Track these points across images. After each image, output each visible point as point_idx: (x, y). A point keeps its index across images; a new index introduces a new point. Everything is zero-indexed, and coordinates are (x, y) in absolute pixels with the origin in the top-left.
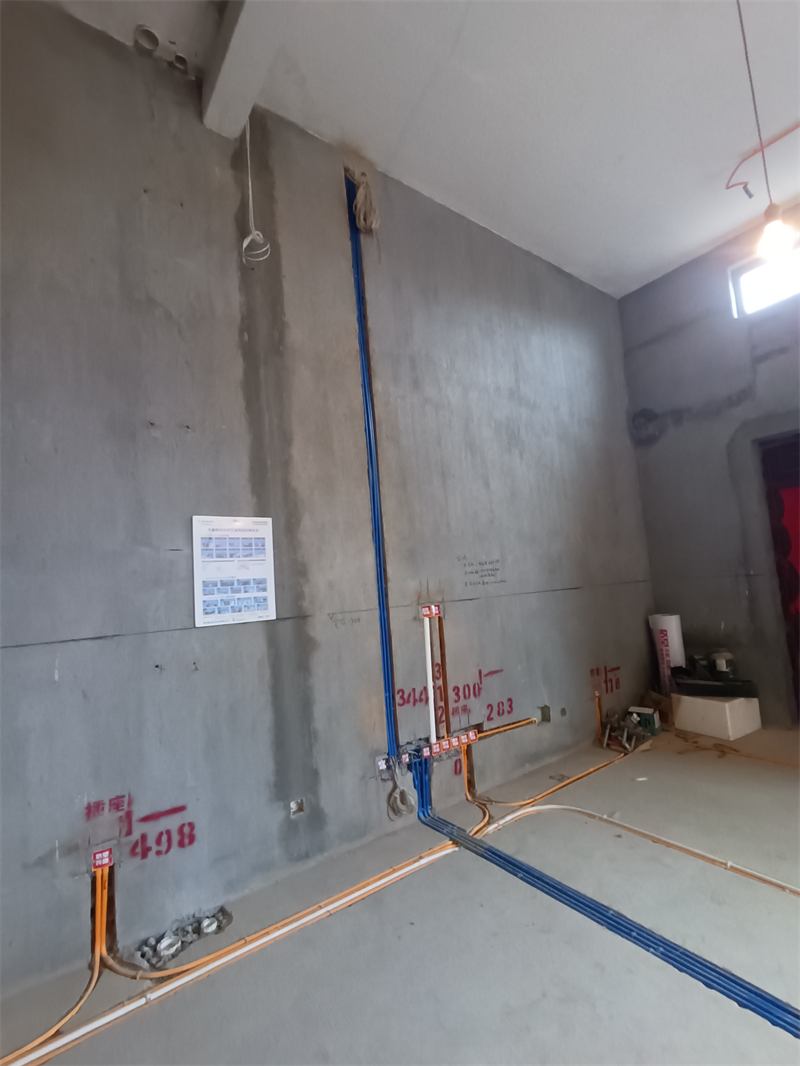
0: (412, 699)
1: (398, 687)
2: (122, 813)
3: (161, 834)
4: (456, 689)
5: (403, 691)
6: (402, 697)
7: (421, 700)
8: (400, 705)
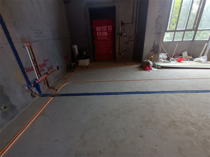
0: (29, 70)
1: (24, 67)
4: (40, 65)
5: (26, 68)
6: (27, 70)
7: (32, 70)
8: (26, 72)
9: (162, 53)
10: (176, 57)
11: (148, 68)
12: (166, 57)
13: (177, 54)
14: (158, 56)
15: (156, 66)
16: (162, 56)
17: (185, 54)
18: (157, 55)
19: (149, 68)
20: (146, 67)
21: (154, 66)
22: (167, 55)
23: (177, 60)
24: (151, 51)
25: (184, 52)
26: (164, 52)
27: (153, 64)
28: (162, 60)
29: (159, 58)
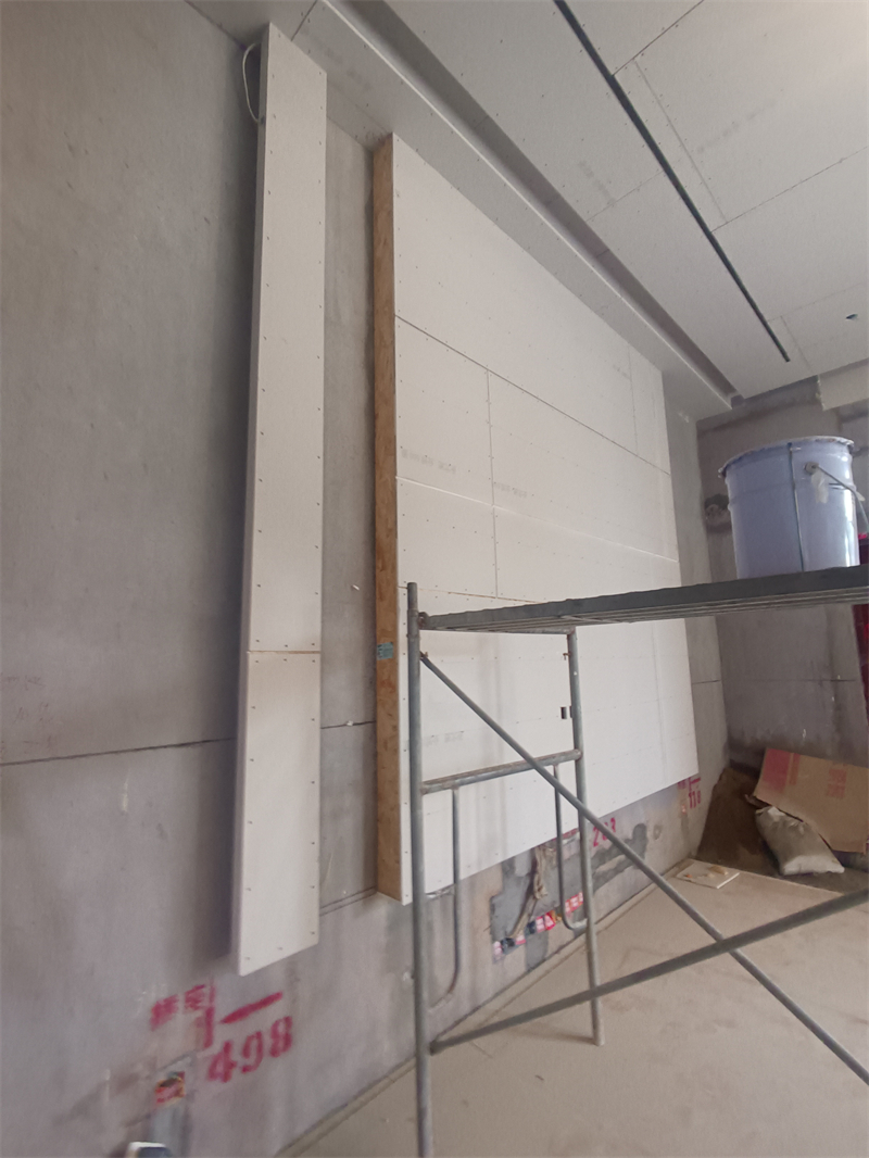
2: (199, 1013)
3: (249, 1039)
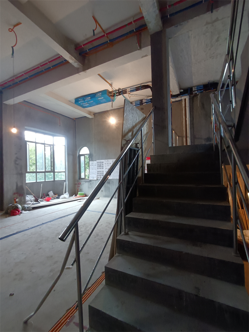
9: (28, 196)
10: (44, 198)
11: (17, 212)
12: (33, 198)
13: (44, 194)
14: (25, 198)
15: (26, 208)
16: (29, 198)
17: (51, 193)
18: (23, 198)
19: (19, 211)
20: (14, 212)
21: (24, 209)
22: (34, 197)
23: (45, 200)
24: (14, 194)
25: (50, 191)
26: (30, 194)
27: (22, 207)
28: (30, 202)
29: (26, 201)
